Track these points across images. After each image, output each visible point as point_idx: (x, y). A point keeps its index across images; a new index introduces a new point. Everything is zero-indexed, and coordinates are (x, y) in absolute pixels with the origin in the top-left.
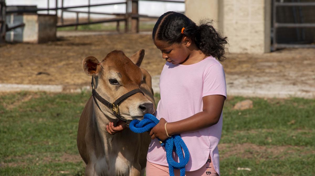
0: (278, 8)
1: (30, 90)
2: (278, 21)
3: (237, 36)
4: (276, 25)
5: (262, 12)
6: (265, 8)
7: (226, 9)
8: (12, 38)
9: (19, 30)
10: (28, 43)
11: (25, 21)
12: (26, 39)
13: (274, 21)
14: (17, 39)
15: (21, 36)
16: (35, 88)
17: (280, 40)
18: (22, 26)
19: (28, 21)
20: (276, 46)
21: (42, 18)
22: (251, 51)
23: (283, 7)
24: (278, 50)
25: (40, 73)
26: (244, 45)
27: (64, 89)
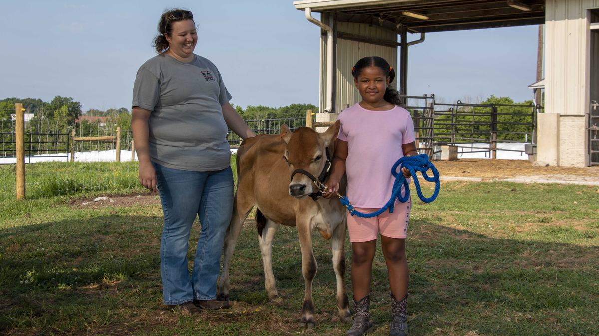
0: (592, 141)
1: (463, 180)
2: (593, 149)
3: (567, 157)
4: (592, 151)
5: (583, 143)
6: (585, 141)
7: (561, 142)
8: (435, 158)
9: (439, 153)
10: (443, 160)
11: (442, 149)
12: (442, 158)
13: (590, 149)
14: (438, 158)
15: (440, 156)
16: (465, 179)
17: (593, 160)
18: (440, 151)
19: (444, 149)
20: (592, 163)
21: (451, 147)
22: (576, 165)
23: (595, 141)
24: (593, 165)
25: (464, 172)
26: (572, 162)
27: (482, 180)
